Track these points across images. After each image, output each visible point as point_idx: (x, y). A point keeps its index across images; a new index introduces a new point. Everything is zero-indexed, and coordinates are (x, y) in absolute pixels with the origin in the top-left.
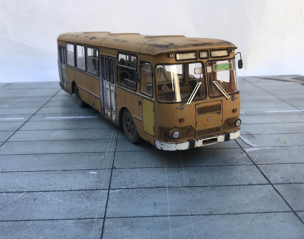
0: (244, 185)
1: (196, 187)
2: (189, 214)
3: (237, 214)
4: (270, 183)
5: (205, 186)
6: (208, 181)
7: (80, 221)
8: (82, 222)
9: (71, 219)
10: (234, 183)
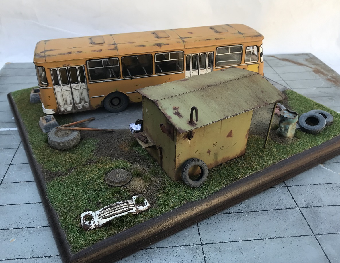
0: (282, 209)
1: (251, 212)
2: (252, 239)
3: (281, 238)
4: (298, 208)
5: (257, 211)
6: (258, 205)
7: (187, 247)
8: (189, 249)
9: (181, 246)
10: (275, 207)
